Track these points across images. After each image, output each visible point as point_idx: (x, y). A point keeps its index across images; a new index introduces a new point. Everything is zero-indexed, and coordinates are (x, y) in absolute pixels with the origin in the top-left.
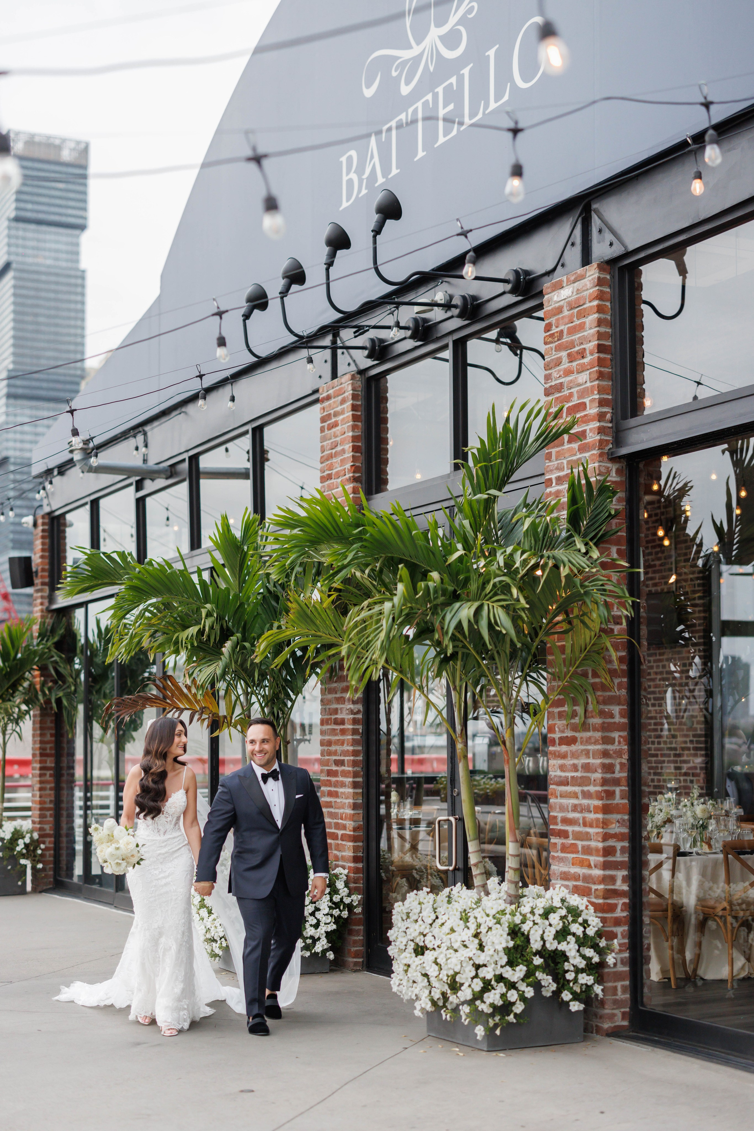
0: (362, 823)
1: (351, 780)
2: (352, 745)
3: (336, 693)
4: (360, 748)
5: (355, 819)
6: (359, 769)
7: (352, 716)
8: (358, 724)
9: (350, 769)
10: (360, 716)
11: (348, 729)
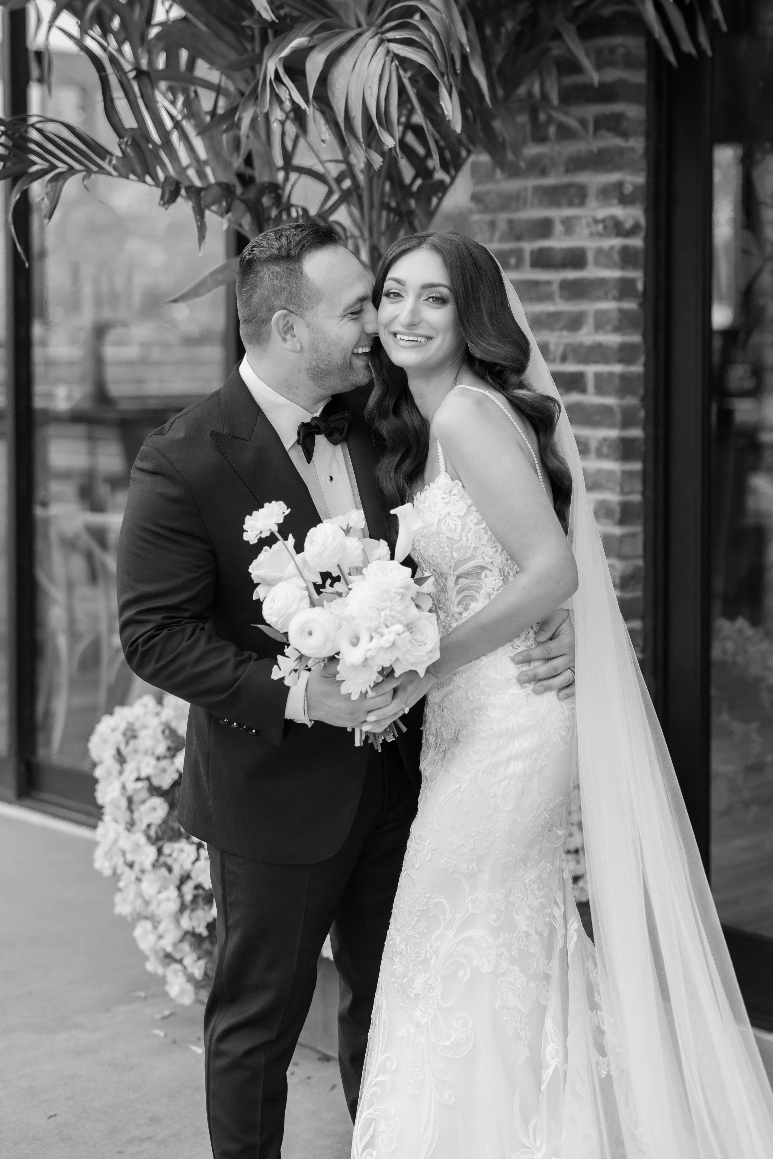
0: (640, 562)
1: (613, 433)
2: (617, 329)
3: (543, 173)
4: (636, 338)
5: (626, 549)
6: (633, 401)
7: (617, 242)
8: (635, 267)
9: (610, 401)
10: (637, 242)
11: (602, 282)
